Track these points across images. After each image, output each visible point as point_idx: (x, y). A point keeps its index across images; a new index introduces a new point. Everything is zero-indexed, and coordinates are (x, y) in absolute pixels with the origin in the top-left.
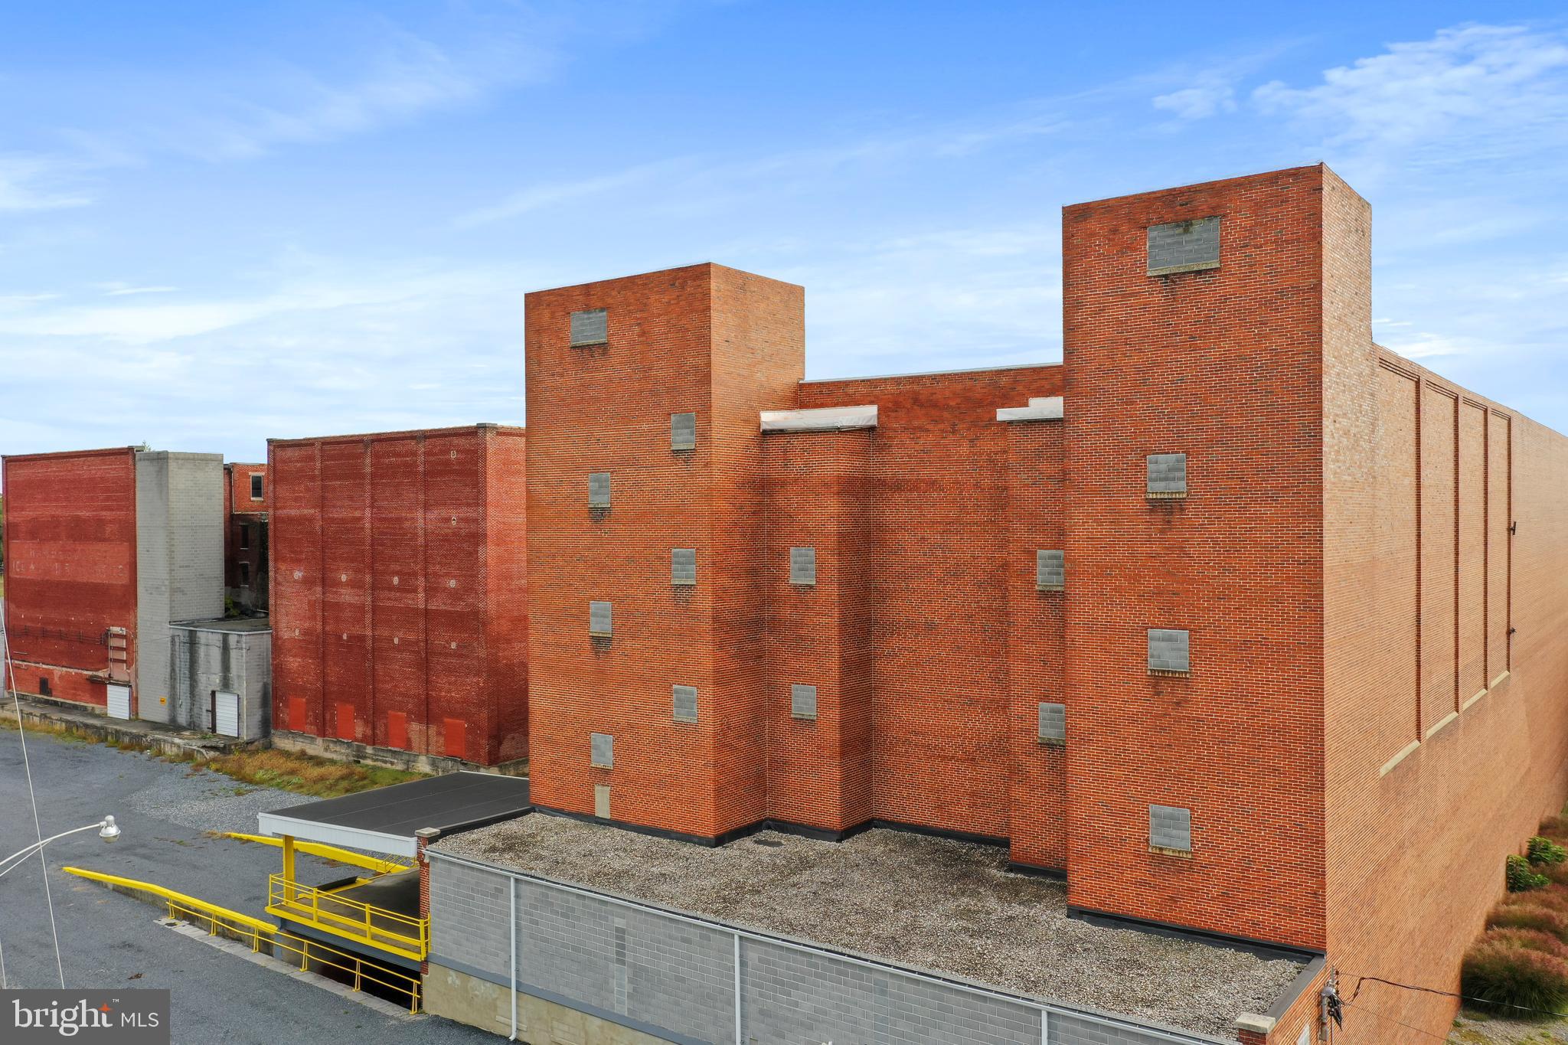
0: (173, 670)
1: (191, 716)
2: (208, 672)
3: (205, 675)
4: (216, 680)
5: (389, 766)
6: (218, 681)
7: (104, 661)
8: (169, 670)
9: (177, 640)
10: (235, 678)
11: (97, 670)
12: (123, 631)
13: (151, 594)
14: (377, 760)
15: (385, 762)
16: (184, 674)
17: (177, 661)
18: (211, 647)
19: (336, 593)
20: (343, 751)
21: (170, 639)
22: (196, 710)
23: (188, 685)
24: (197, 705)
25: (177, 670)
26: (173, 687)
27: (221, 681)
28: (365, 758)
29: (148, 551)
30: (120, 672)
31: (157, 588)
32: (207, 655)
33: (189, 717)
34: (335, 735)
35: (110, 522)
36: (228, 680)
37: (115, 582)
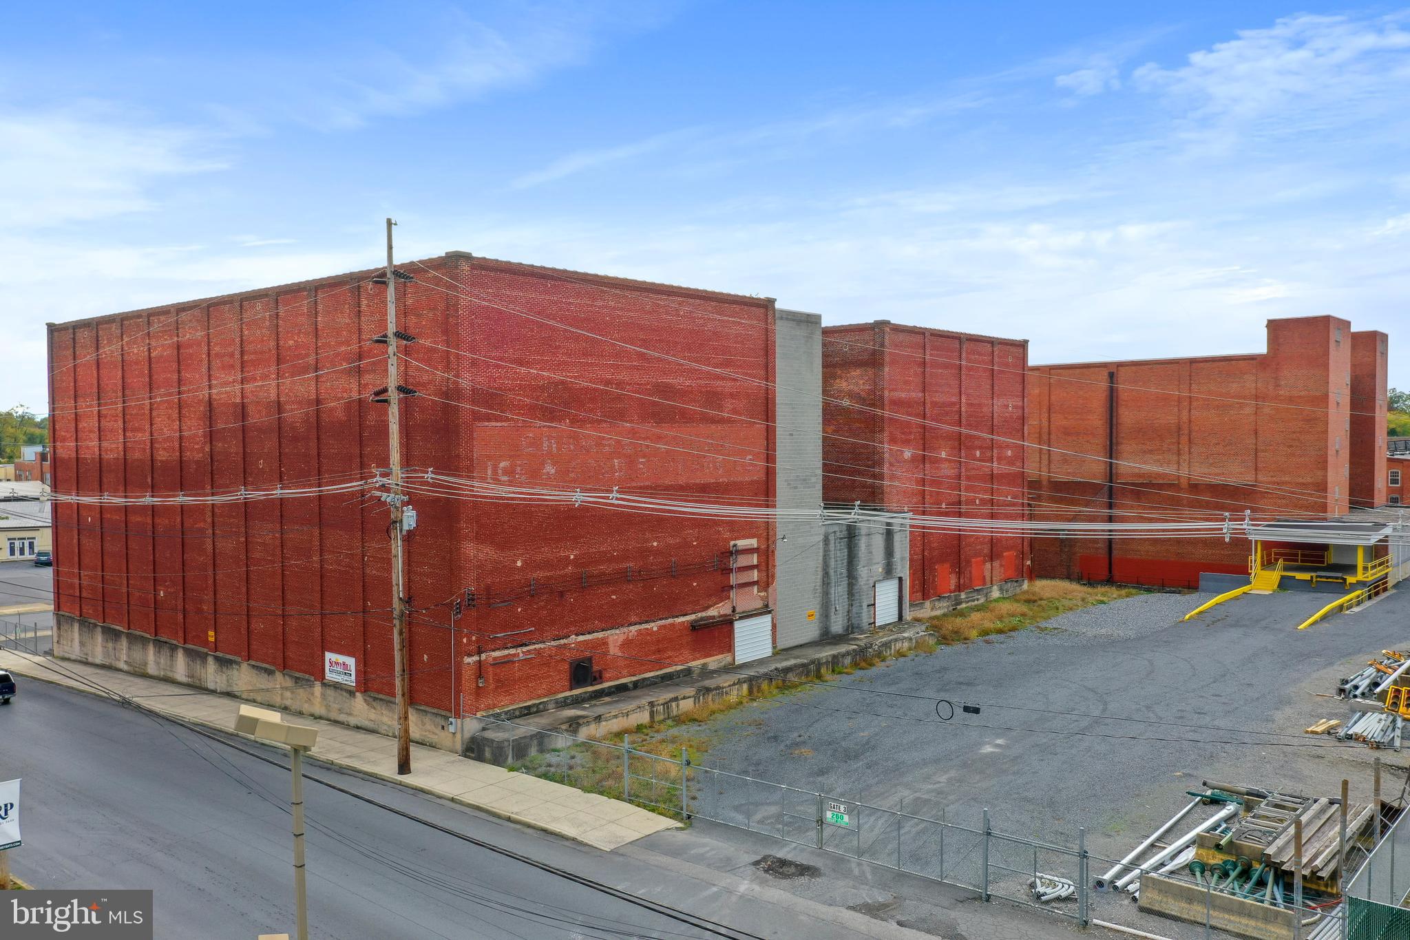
0: (826, 574)
1: (849, 620)
2: (870, 563)
3: (866, 568)
4: (879, 569)
5: (976, 602)
6: (880, 570)
7: (724, 591)
8: (820, 575)
9: (832, 538)
10: (899, 561)
11: (707, 608)
12: (753, 542)
13: (796, 488)
14: (969, 602)
15: (974, 601)
16: (841, 574)
17: (832, 563)
18: (872, 536)
19: (937, 468)
20: (945, 605)
21: (822, 537)
22: (855, 610)
23: (846, 586)
24: (856, 604)
25: (832, 572)
26: (826, 594)
27: (883, 569)
28: (960, 603)
29: (791, 435)
30: (749, 599)
31: (805, 480)
32: (869, 546)
33: (846, 621)
34: (935, 595)
35: (732, 395)
36: (891, 566)
37: (740, 479)
